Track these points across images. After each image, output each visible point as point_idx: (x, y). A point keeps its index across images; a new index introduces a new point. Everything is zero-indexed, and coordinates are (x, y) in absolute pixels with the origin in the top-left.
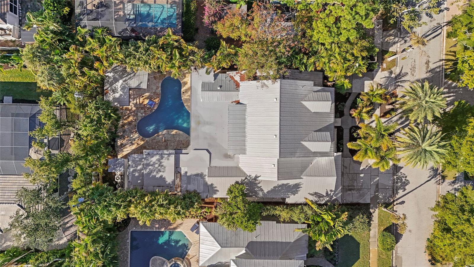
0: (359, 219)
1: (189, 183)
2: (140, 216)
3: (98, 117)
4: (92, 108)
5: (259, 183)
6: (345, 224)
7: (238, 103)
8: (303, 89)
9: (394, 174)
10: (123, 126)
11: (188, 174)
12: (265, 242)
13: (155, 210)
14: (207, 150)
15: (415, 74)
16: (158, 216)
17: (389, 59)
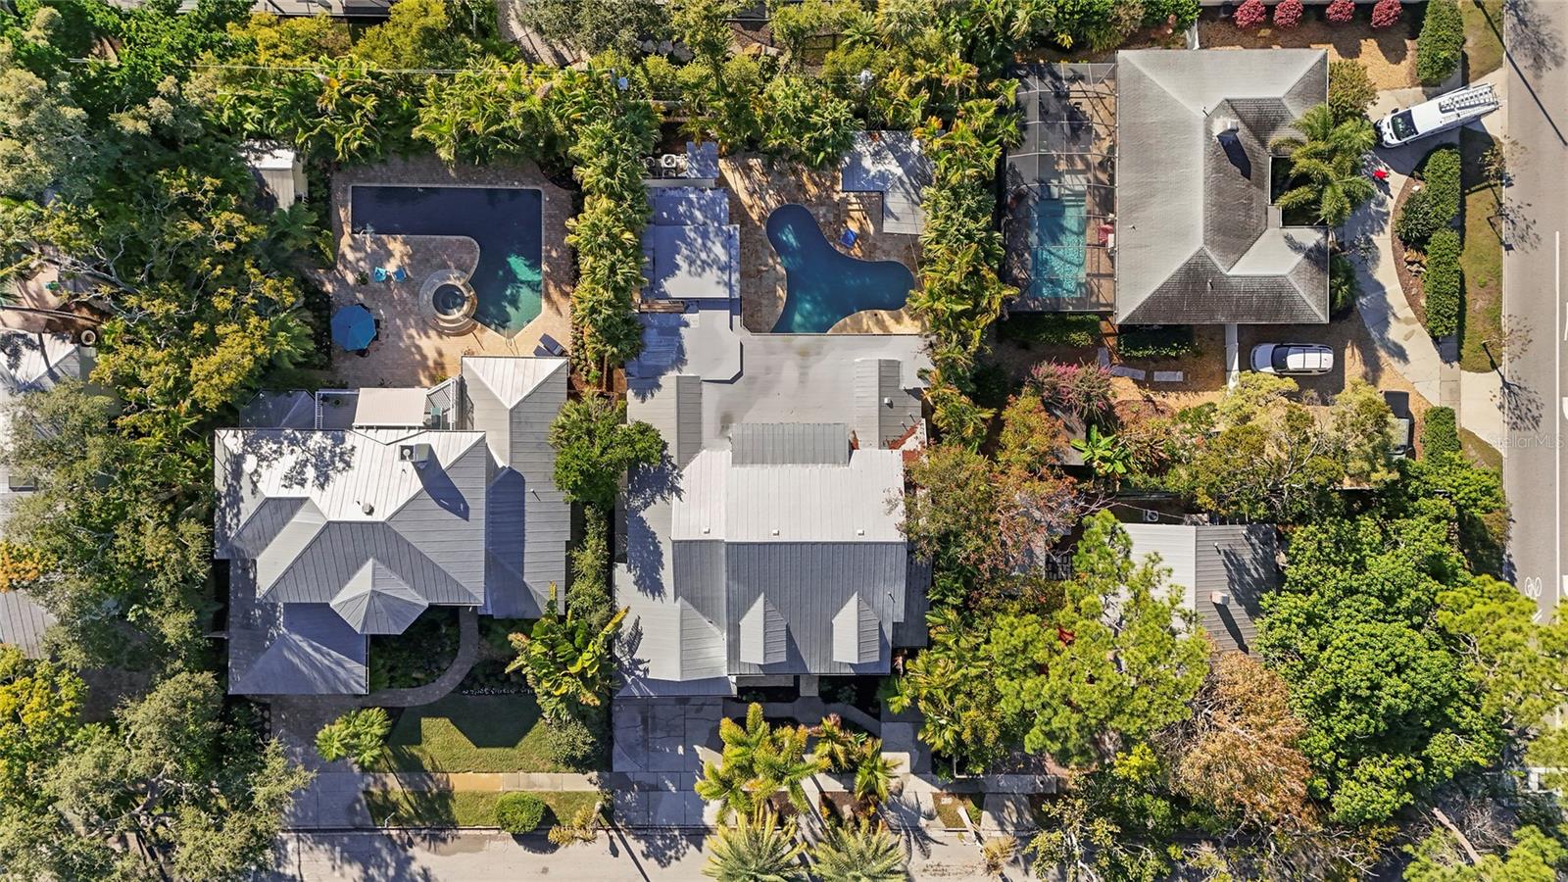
0: (581, 737)
1: (662, 331)
2: (588, 223)
3: (816, 124)
4: (836, 111)
5: (663, 498)
6: (570, 700)
7: (853, 446)
8: (887, 597)
9: (683, 829)
10: (795, 172)
11: (683, 330)
12: (522, 513)
13: (603, 257)
14: (740, 375)
15: (926, 874)
16: (586, 262)
17: (962, 811)
